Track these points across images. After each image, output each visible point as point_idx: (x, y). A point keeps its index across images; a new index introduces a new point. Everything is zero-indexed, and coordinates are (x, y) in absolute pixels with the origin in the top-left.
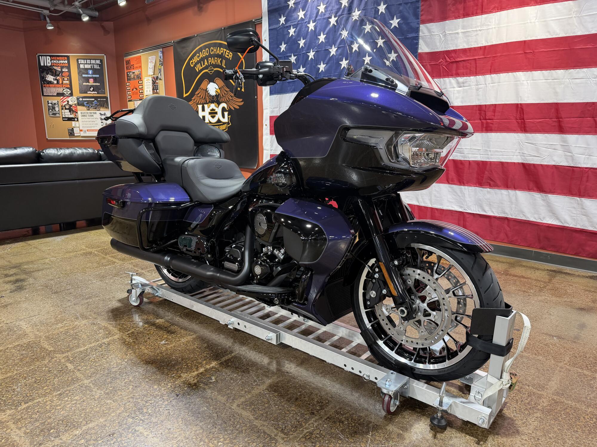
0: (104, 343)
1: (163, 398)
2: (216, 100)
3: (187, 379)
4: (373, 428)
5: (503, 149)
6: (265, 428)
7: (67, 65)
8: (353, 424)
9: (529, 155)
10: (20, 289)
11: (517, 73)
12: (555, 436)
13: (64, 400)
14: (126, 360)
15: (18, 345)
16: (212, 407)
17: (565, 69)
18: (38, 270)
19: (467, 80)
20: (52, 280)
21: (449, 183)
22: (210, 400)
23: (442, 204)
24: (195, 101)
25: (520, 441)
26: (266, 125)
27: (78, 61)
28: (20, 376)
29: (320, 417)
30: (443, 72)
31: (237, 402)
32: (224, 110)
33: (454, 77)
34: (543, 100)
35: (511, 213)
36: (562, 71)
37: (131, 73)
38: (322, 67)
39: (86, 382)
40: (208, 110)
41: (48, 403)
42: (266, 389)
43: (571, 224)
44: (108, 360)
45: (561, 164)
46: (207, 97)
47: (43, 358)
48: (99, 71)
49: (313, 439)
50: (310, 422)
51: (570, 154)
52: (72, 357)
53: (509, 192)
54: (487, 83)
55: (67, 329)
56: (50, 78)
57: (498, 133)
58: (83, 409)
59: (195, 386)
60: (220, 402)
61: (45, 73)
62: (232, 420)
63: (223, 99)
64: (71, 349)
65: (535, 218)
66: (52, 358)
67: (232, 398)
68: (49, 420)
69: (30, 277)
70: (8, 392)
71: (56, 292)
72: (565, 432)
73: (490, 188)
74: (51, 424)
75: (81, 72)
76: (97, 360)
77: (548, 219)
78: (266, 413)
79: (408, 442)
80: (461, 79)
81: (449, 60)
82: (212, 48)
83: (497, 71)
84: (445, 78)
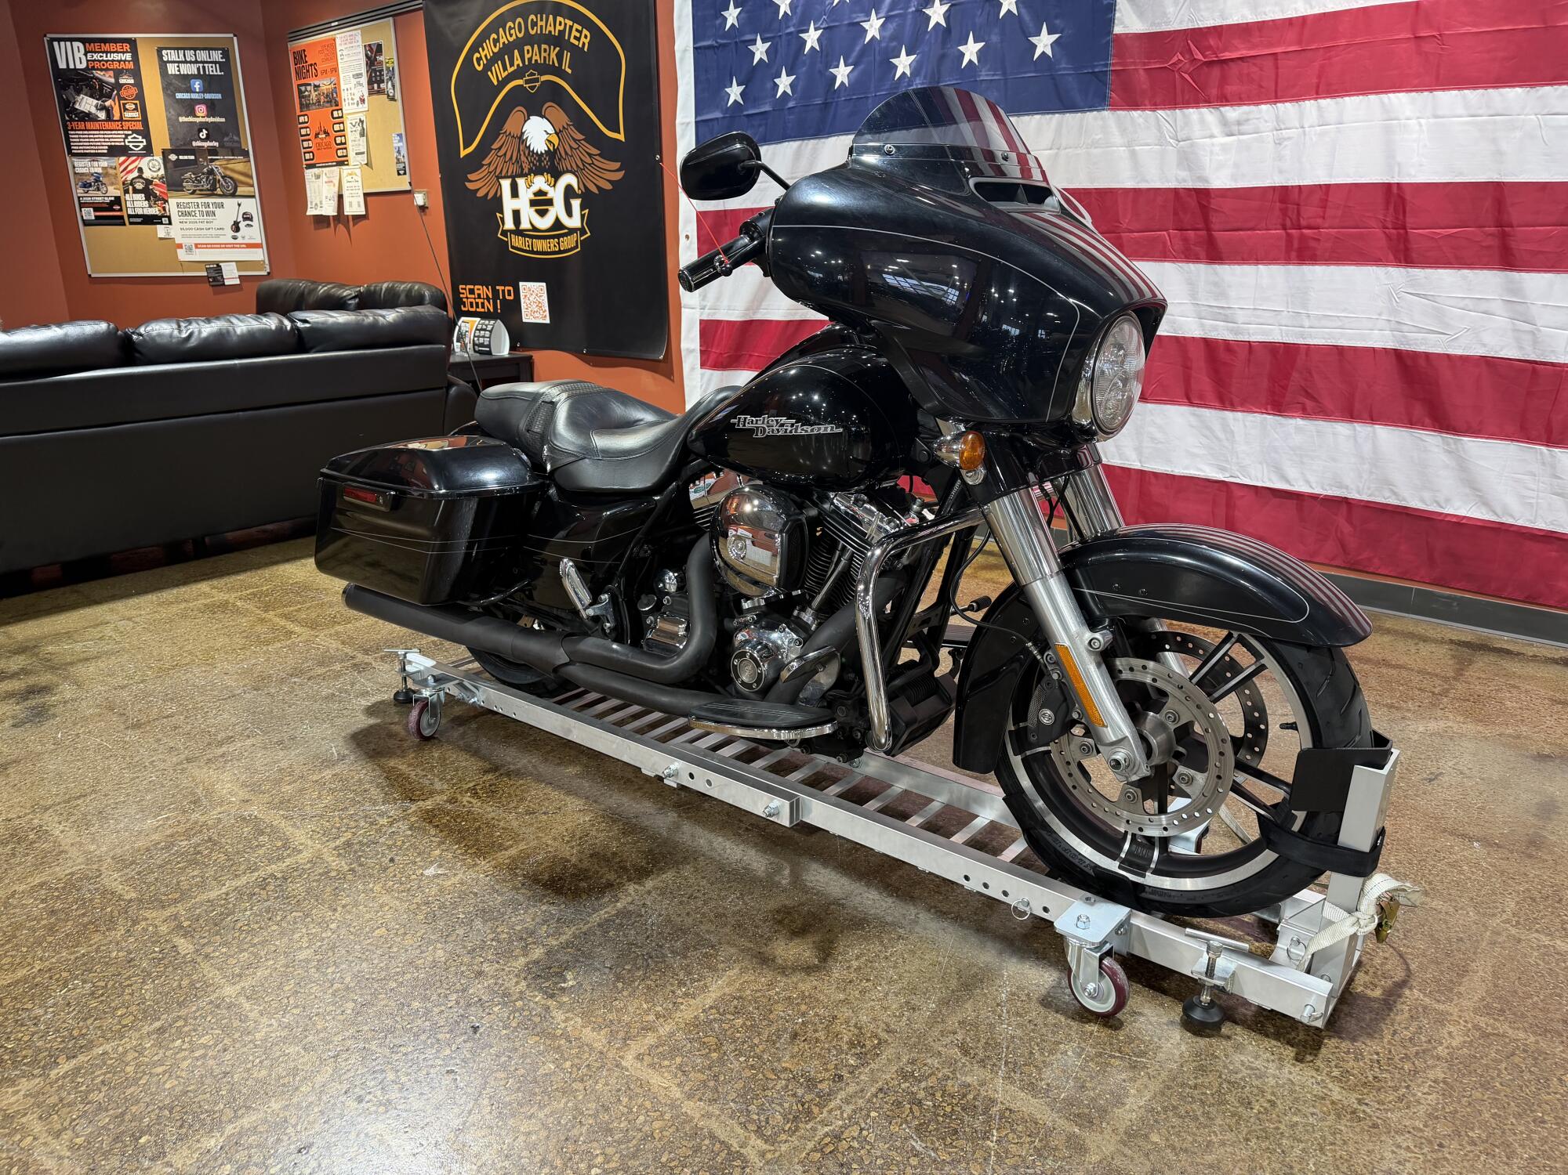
0: (272, 875)
1: (440, 1036)
2: (550, 164)
3: (500, 981)
4: (1000, 1119)
5: (1345, 310)
6: (714, 1125)
7: (131, 66)
8: (949, 1109)
9: (1414, 329)
10: (39, 714)
11: (1391, 95)
12: (1484, 1136)
13: (171, 1046)
14: (333, 926)
15: (41, 885)
16: (568, 1064)
17: (1526, 84)
18: (87, 659)
19: (1251, 116)
20: (123, 687)
21: (1191, 403)
22: (563, 1042)
23: (1169, 461)
24: (491, 169)
25: (1393, 1152)
26: (687, 237)
27: (160, 56)
28: (51, 978)
29: (858, 1088)
30: (1183, 92)
31: (636, 1047)
32: (569, 192)
33: (1214, 107)
34: (1461, 174)
35: (1358, 487)
36: (1518, 90)
37: (309, 88)
38: (842, 73)
39: (229, 991)
40: (526, 194)
41: (130, 1056)
42: (711, 1008)
43: (1521, 517)
44: (284, 925)
45: (1504, 355)
46: (523, 158)
47: (111, 923)
48: (219, 83)
49: (843, 1154)
50: (832, 1105)
51: (1527, 327)
52: (187, 919)
53: (1355, 430)
54: (1306, 125)
55: (172, 836)
56: (87, 104)
57: (1333, 268)
58: (226, 1074)
59: (521, 999)
60: (591, 1049)
61: (71, 90)
62: (625, 1100)
63: (566, 164)
64: (184, 896)
65: (1423, 501)
66: (135, 922)
67: (621, 1035)
68: (134, 1109)
69: (66, 678)
70: (22, 1025)
71: (137, 726)
72: (1512, 1124)
73: (1302, 418)
74: (141, 1121)
75: (172, 85)
76: (256, 926)
77: (1457, 504)
78: (716, 1077)
79: (1095, 1158)
80: (1232, 113)
81: (1200, 57)
82: (532, 17)
83: (1336, 91)
84: (1188, 108)
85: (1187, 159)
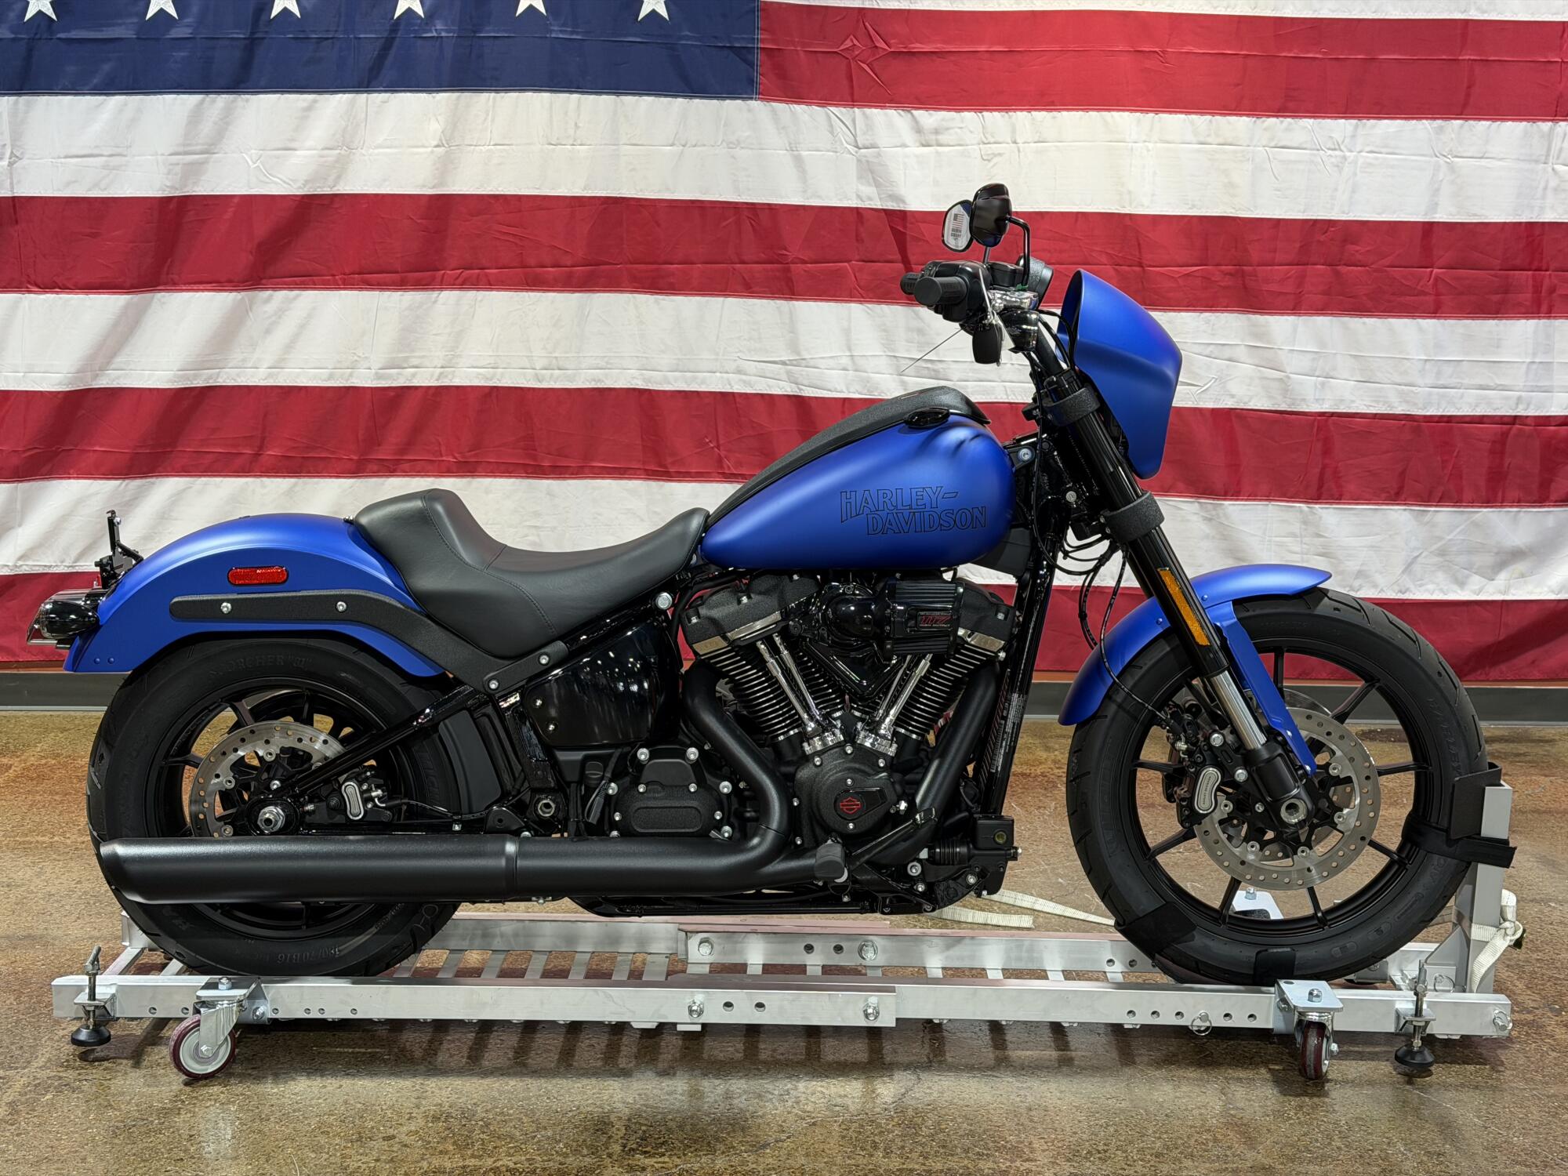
11: (1114, 114)
17: (1253, 116)
19: (950, 124)
30: (861, 86)
33: (903, 108)
36: (1244, 118)
45: (1252, 406)
51: (1276, 374)
54: (1018, 141)
80: (929, 118)
81: (881, 44)
83: (1052, 103)
84: (870, 107)
85: (870, 171)
